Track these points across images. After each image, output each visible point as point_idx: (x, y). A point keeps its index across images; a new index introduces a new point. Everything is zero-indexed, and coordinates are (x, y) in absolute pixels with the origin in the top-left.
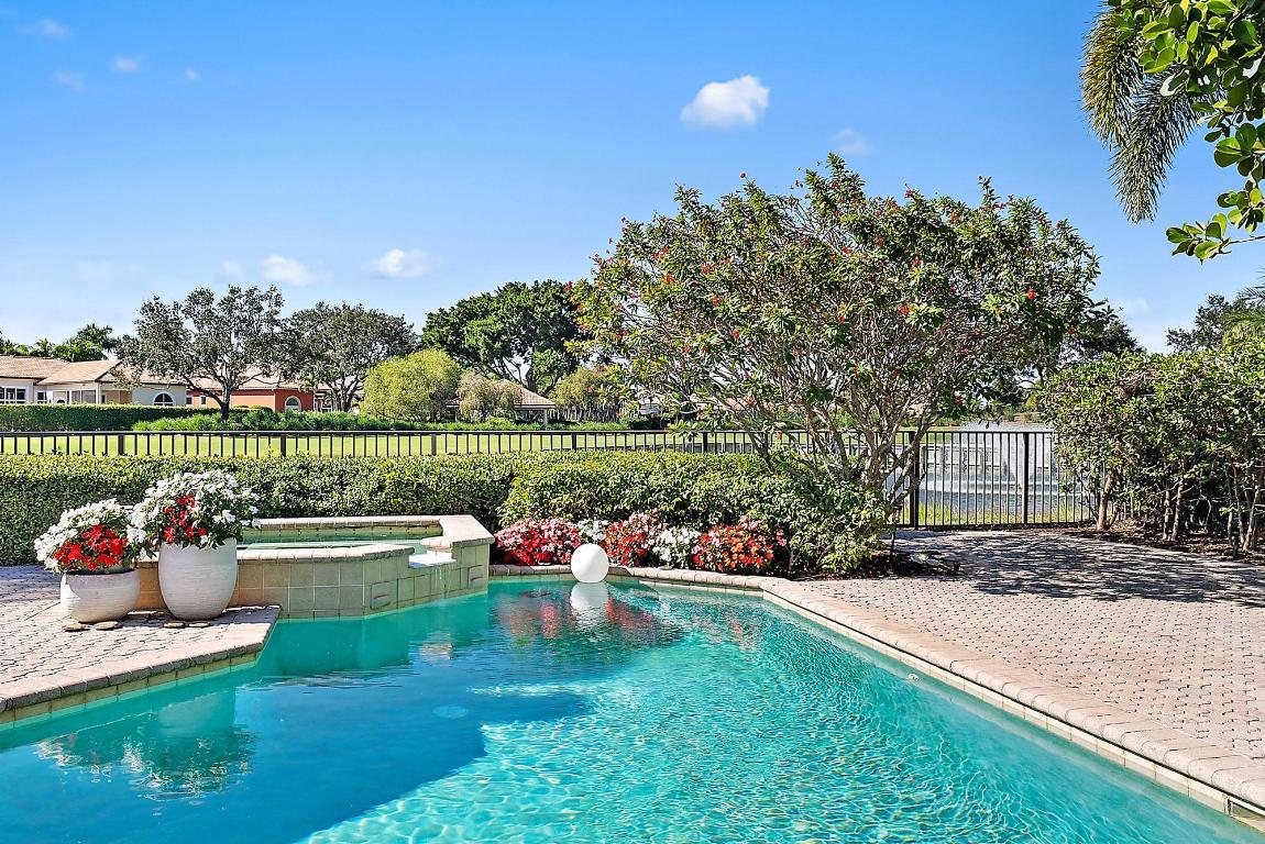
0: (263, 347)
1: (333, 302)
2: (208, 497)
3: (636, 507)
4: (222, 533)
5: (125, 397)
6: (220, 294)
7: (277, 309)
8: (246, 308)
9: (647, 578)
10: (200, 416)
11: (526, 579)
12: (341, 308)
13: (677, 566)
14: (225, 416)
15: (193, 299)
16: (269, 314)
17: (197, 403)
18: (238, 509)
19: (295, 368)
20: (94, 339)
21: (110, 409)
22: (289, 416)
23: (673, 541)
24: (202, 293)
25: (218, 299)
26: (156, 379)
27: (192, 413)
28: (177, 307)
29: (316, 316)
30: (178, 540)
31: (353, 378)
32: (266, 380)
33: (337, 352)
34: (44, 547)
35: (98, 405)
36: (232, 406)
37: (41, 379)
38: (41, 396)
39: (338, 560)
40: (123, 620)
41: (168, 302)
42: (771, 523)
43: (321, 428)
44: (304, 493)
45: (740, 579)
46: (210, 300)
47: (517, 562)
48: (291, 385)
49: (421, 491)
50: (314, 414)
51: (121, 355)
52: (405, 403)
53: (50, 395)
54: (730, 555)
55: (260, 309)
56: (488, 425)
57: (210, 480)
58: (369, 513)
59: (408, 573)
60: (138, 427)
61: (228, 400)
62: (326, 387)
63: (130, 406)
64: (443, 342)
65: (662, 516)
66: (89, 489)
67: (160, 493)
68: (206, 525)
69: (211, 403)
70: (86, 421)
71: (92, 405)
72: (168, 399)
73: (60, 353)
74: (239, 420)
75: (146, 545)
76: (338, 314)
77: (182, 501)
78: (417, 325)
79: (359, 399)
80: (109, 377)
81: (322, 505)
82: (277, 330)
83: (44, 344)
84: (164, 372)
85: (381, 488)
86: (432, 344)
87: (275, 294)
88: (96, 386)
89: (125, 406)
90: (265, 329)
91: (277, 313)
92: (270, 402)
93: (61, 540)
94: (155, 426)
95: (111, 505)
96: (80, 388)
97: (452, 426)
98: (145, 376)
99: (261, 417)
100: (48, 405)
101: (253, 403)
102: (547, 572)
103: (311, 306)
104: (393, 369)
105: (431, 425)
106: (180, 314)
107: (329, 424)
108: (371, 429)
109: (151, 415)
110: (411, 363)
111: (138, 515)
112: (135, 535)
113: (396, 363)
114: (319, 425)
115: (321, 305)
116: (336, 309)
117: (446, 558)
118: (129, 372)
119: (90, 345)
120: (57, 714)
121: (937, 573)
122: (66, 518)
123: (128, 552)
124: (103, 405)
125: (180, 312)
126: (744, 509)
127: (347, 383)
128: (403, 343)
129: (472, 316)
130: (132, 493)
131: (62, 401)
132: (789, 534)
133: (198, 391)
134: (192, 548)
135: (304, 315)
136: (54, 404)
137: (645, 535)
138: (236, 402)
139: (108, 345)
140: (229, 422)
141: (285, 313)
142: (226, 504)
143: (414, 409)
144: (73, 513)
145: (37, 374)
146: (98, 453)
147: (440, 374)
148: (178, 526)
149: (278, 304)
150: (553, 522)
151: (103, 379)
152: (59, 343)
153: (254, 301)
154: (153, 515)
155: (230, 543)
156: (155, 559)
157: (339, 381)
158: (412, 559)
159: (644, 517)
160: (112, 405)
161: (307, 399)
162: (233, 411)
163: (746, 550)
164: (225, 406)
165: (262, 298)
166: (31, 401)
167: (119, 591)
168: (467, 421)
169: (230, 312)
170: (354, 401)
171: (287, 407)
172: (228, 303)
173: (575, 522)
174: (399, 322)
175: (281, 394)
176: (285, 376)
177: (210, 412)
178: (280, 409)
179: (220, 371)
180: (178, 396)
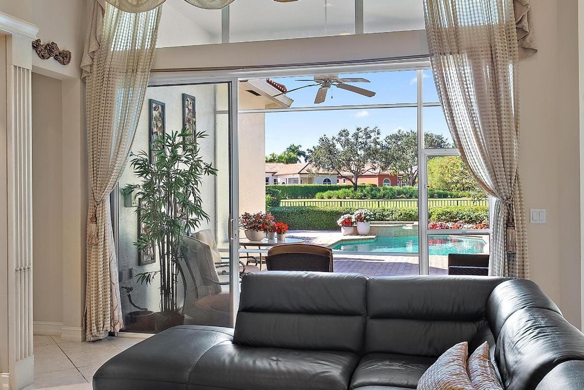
0: (372, 154)
1: (405, 130)
2: (365, 214)
3: (460, 219)
4: (367, 220)
5: (310, 180)
6: (352, 131)
7: (378, 136)
8: (364, 137)
10: (344, 190)
12: (410, 132)
14: (355, 189)
15: (341, 134)
16: (375, 140)
17: (341, 183)
18: (370, 216)
19: (387, 165)
20: (293, 151)
21: (305, 187)
22: (385, 189)
24: (344, 131)
25: (351, 134)
26: (326, 172)
27: (340, 188)
28: (334, 138)
30: (360, 221)
31: (416, 169)
32: (374, 172)
34: (339, 222)
35: (299, 184)
36: (358, 184)
37: (275, 173)
38: (275, 180)
39: (388, 227)
40: (352, 234)
41: (330, 137)
43: (400, 195)
44: (383, 216)
46: (347, 134)
48: (386, 172)
49: (411, 216)
50: (397, 187)
52: (442, 181)
53: (279, 180)
55: (370, 137)
57: (365, 211)
58: (398, 221)
59: (402, 230)
60: (318, 195)
61: (356, 182)
62: (403, 173)
63: (313, 185)
67: (357, 213)
68: (364, 219)
69: (348, 183)
70: (295, 192)
71: (296, 185)
72: (329, 181)
73: (280, 160)
74: (362, 191)
75: (355, 222)
76: (408, 136)
77: (361, 214)
80: (304, 171)
81: (387, 219)
82: (378, 147)
83: (273, 155)
84: (328, 168)
85: (401, 215)
87: (377, 129)
88: (298, 176)
89: (311, 185)
90: (373, 147)
91: (378, 138)
92: (375, 181)
93: (342, 221)
94: (325, 194)
95: (349, 215)
96: (291, 176)
98: (320, 171)
99: (372, 190)
100: (278, 185)
101: (368, 182)
103: (395, 132)
106: (335, 142)
107: (404, 193)
109: (323, 189)
111: (353, 217)
112: (353, 220)
114: (399, 193)
115: (400, 131)
116: (407, 133)
117: (411, 228)
119: (293, 155)
123: (352, 223)
124: (302, 185)
125: (335, 140)
127: (413, 172)
131: (284, 183)
133: (342, 177)
134: (362, 223)
135: (391, 137)
136: (280, 185)
138: (360, 182)
139: (300, 154)
140: (357, 192)
141: (382, 139)
142: (368, 215)
144: (343, 216)
145: (274, 170)
148: (360, 219)
149: (378, 134)
150: (440, 223)
151: (301, 172)
152: (279, 155)
153: (367, 133)
154: (356, 217)
155: (369, 222)
156: (357, 225)
158: (403, 228)
160: (305, 185)
161: (394, 180)
162: (359, 186)
164: (355, 185)
165: (371, 132)
166: (271, 183)
167: (351, 230)
169: (357, 139)
171: (384, 184)
172: (356, 136)
174: (440, 137)
175: (381, 177)
176: (383, 169)
177: (348, 187)
178: (380, 184)
179: (353, 168)
180: (333, 179)
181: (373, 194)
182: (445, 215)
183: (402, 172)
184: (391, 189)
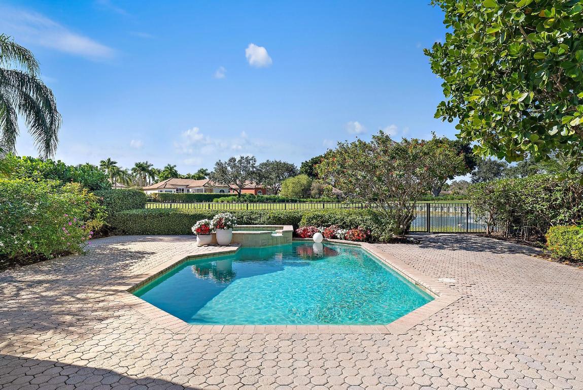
0: (250, 174)
1: (272, 160)
2: (226, 219)
3: (333, 224)
4: (229, 227)
5: (211, 191)
6: (238, 158)
7: (255, 163)
8: (246, 163)
9: (333, 242)
10: (232, 197)
11: (303, 242)
13: (341, 239)
14: (239, 197)
15: (230, 161)
16: (252, 165)
17: (232, 193)
18: (232, 222)
19: (260, 181)
20: (202, 173)
21: (207, 195)
22: (258, 196)
23: (340, 232)
24: (233, 159)
25: (237, 160)
26: (220, 185)
27: (230, 195)
28: (225, 163)
29: (266, 165)
30: (220, 228)
31: (278, 184)
32: (251, 185)
33: (273, 176)
34: (193, 229)
35: (204, 193)
36: (241, 193)
37: (188, 185)
38: (188, 190)
40: (209, 245)
41: (223, 162)
42: (367, 228)
43: (268, 201)
45: (356, 243)
46: (235, 161)
47: (301, 237)
48: (259, 187)
49: (279, 219)
50: (266, 196)
51: (210, 178)
52: (294, 192)
53: (190, 190)
54: (354, 236)
55: (249, 163)
56: (321, 199)
57: (226, 215)
58: (265, 224)
59: (271, 238)
60: (215, 200)
61: (240, 191)
63: (213, 193)
64: (306, 172)
65: (339, 227)
66: (201, 217)
67: (216, 218)
68: (225, 225)
69: (236, 193)
70: (200, 198)
71: (202, 193)
72: (223, 191)
73: (193, 177)
74: (243, 198)
75: (213, 229)
76: (273, 164)
77: (221, 219)
78: (298, 166)
79: (280, 191)
80: (207, 185)
81: (255, 222)
82: (254, 169)
83: (189, 175)
84: (222, 183)
85: (270, 218)
86: (303, 173)
87: (254, 158)
88: (203, 187)
89: (211, 193)
90: (251, 169)
92: (253, 192)
93: (197, 227)
94: (219, 200)
95: (206, 220)
96: (199, 188)
97: (309, 199)
98: (217, 184)
99: (250, 197)
101: (248, 192)
102: (308, 240)
103: (265, 162)
104: (290, 181)
105: (302, 199)
106: (226, 165)
107: (270, 199)
108: (283, 201)
109: (218, 196)
110: (296, 179)
111: (212, 222)
112: (211, 227)
113: (291, 179)
114: (267, 199)
115: (268, 161)
116: (273, 162)
118: (212, 183)
119: (201, 175)
120: (197, 260)
121: (414, 243)
122: (197, 223)
123: (210, 230)
126: (360, 224)
127: (276, 186)
128: (294, 172)
129: (316, 163)
130: (211, 218)
131: (194, 192)
132: (371, 231)
133: (232, 189)
134: (222, 230)
135: (263, 164)
136: (191, 193)
137: (334, 231)
138: (243, 192)
139: (206, 175)
140: (240, 198)
141: (257, 164)
142: (230, 220)
143: (296, 194)
144: (199, 222)
146: (204, 208)
147: (305, 182)
148: (220, 225)
149: (255, 161)
150: (311, 227)
151: (205, 185)
152: (193, 174)
153: (248, 161)
154: (215, 222)
155: (231, 229)
156: (215, 232)
157: (274, 185)
159: (334, 226)
160: (208, 193)
161: (264, 191)
162: (242, 195)
163: (358, 235)
164: (239, 194)
165: (250, 160)
166: (185, 192)
167: (208, 239)
168: (314, 198)
169: (241, 164)
170: (278, 191)
171: (258, 193)
172: (240, 161)
173: (317, 227)
174: (292, 165)
175: (256, 189)
176: (257, 184)
177: (235, 195)
178: (256, 194)
179: (238, 182)
180: (226, 190)
181: (251, 200)
182: (316, 219)
183: (269, 187)
184: (262, 197)
